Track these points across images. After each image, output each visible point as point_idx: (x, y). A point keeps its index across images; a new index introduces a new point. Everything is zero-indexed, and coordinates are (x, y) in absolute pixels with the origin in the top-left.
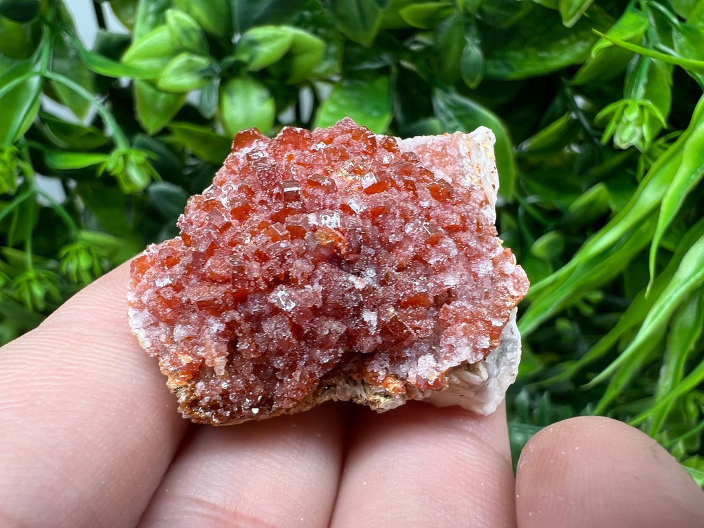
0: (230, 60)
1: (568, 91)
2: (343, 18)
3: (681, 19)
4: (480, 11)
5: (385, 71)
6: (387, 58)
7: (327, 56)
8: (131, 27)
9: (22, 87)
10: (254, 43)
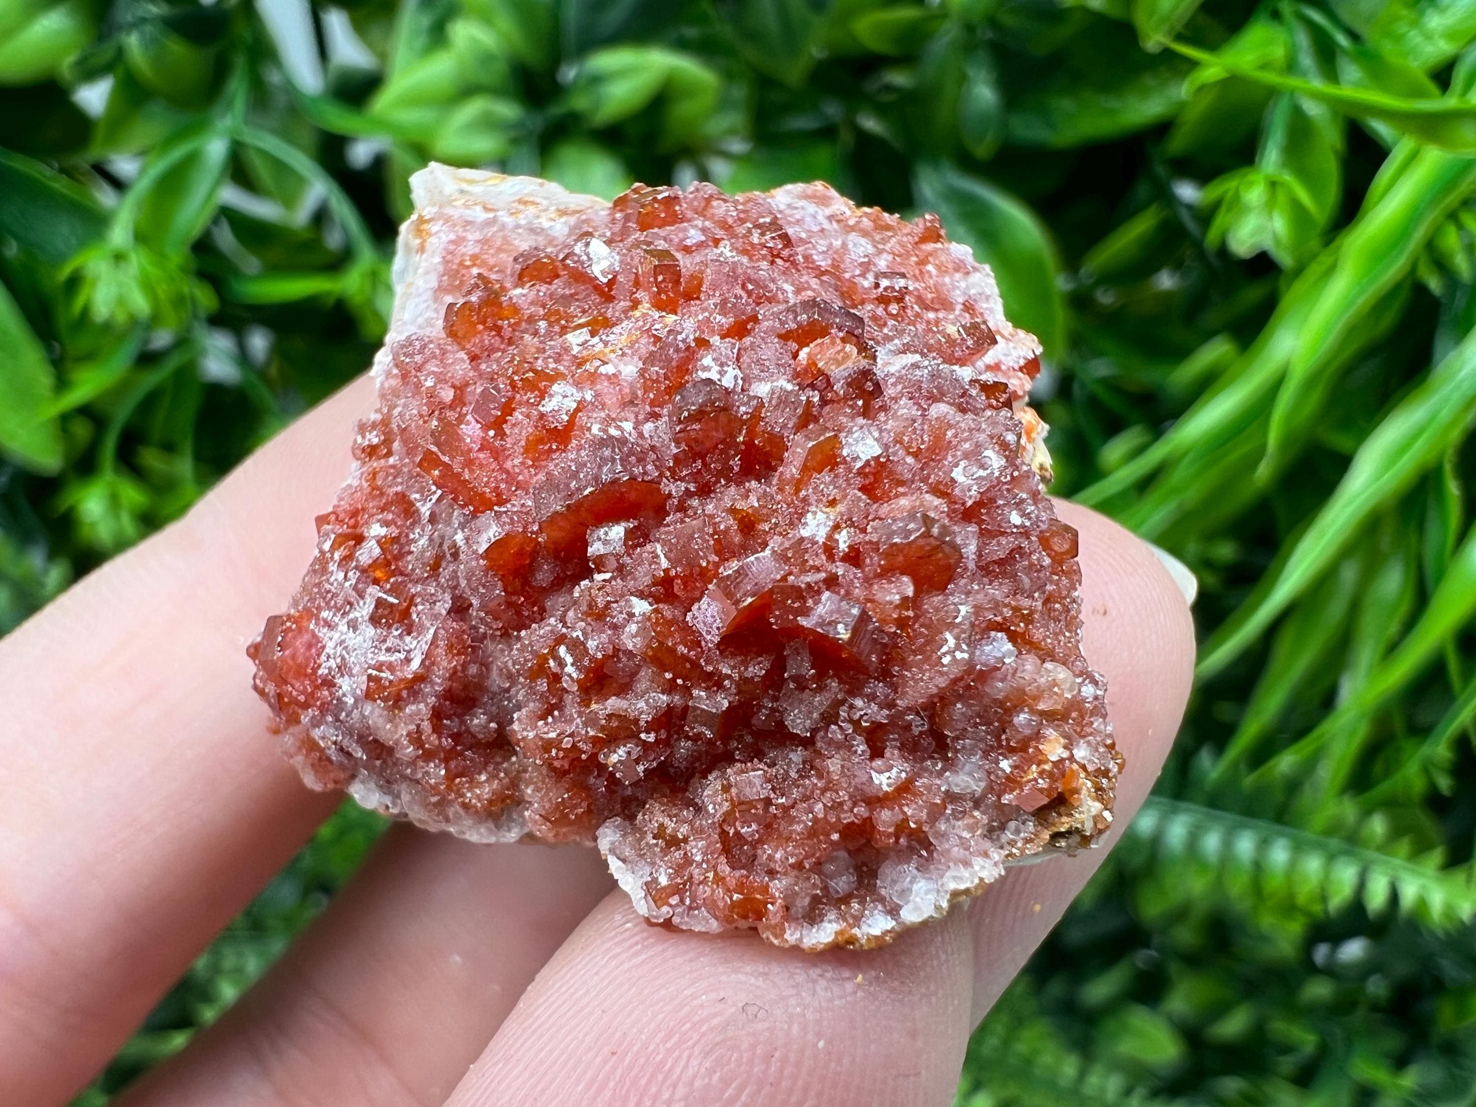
0: (556, 110)
1: (1161, 170)
2: (753, 36)
3: (1354, 36)
4: (992, 22)
5: (828, 133)
6: (832, 110)
7: (723, 104)
8: (383, 56)
9: (191, 161)
10: (597, 80)
